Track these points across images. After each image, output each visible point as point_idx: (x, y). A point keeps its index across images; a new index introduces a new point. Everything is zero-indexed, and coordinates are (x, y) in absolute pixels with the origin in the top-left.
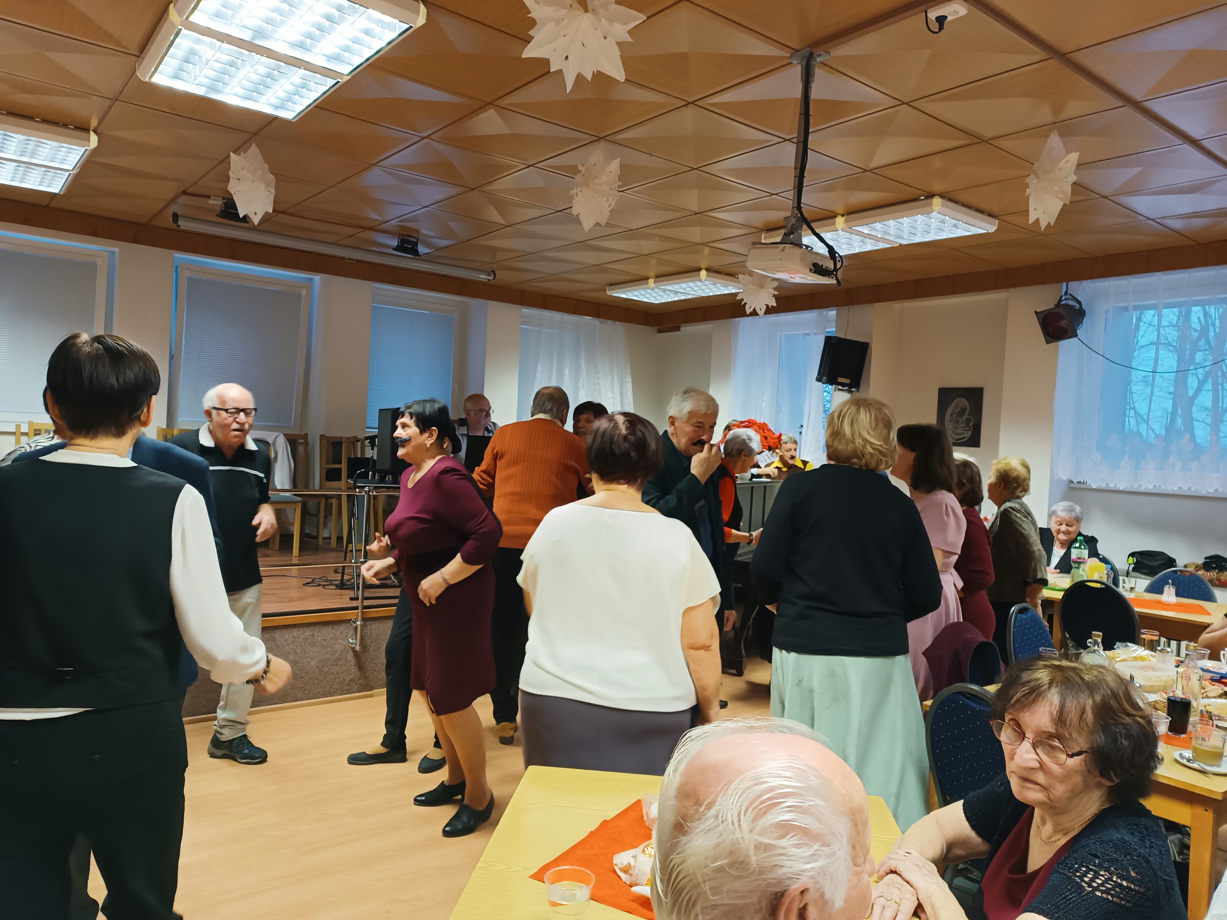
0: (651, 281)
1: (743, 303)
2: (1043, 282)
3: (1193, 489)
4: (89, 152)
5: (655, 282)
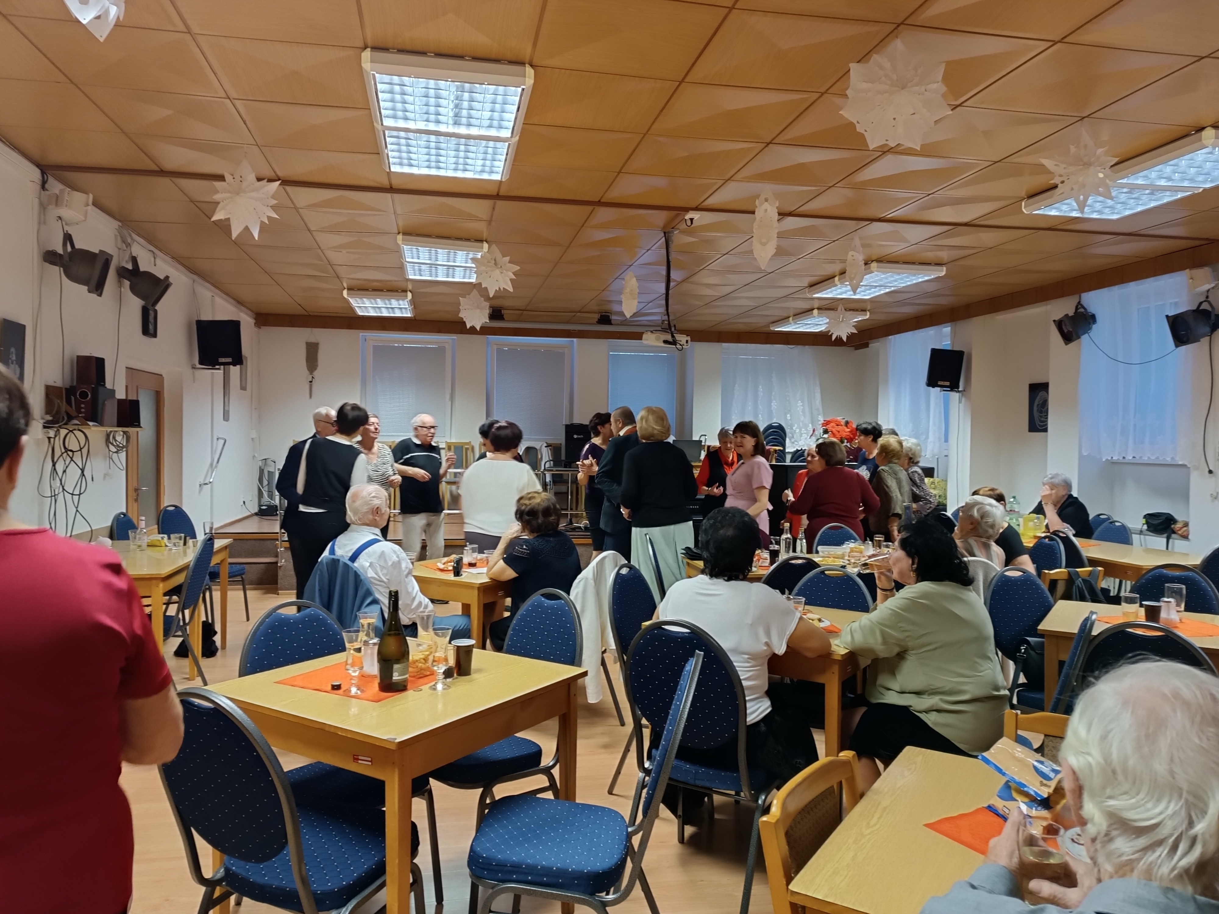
0: (791, 319)
1: (830, 333)
2: (1062, 296)
3: (1161, 458)
4: (410, 301)
5: (793, 320)
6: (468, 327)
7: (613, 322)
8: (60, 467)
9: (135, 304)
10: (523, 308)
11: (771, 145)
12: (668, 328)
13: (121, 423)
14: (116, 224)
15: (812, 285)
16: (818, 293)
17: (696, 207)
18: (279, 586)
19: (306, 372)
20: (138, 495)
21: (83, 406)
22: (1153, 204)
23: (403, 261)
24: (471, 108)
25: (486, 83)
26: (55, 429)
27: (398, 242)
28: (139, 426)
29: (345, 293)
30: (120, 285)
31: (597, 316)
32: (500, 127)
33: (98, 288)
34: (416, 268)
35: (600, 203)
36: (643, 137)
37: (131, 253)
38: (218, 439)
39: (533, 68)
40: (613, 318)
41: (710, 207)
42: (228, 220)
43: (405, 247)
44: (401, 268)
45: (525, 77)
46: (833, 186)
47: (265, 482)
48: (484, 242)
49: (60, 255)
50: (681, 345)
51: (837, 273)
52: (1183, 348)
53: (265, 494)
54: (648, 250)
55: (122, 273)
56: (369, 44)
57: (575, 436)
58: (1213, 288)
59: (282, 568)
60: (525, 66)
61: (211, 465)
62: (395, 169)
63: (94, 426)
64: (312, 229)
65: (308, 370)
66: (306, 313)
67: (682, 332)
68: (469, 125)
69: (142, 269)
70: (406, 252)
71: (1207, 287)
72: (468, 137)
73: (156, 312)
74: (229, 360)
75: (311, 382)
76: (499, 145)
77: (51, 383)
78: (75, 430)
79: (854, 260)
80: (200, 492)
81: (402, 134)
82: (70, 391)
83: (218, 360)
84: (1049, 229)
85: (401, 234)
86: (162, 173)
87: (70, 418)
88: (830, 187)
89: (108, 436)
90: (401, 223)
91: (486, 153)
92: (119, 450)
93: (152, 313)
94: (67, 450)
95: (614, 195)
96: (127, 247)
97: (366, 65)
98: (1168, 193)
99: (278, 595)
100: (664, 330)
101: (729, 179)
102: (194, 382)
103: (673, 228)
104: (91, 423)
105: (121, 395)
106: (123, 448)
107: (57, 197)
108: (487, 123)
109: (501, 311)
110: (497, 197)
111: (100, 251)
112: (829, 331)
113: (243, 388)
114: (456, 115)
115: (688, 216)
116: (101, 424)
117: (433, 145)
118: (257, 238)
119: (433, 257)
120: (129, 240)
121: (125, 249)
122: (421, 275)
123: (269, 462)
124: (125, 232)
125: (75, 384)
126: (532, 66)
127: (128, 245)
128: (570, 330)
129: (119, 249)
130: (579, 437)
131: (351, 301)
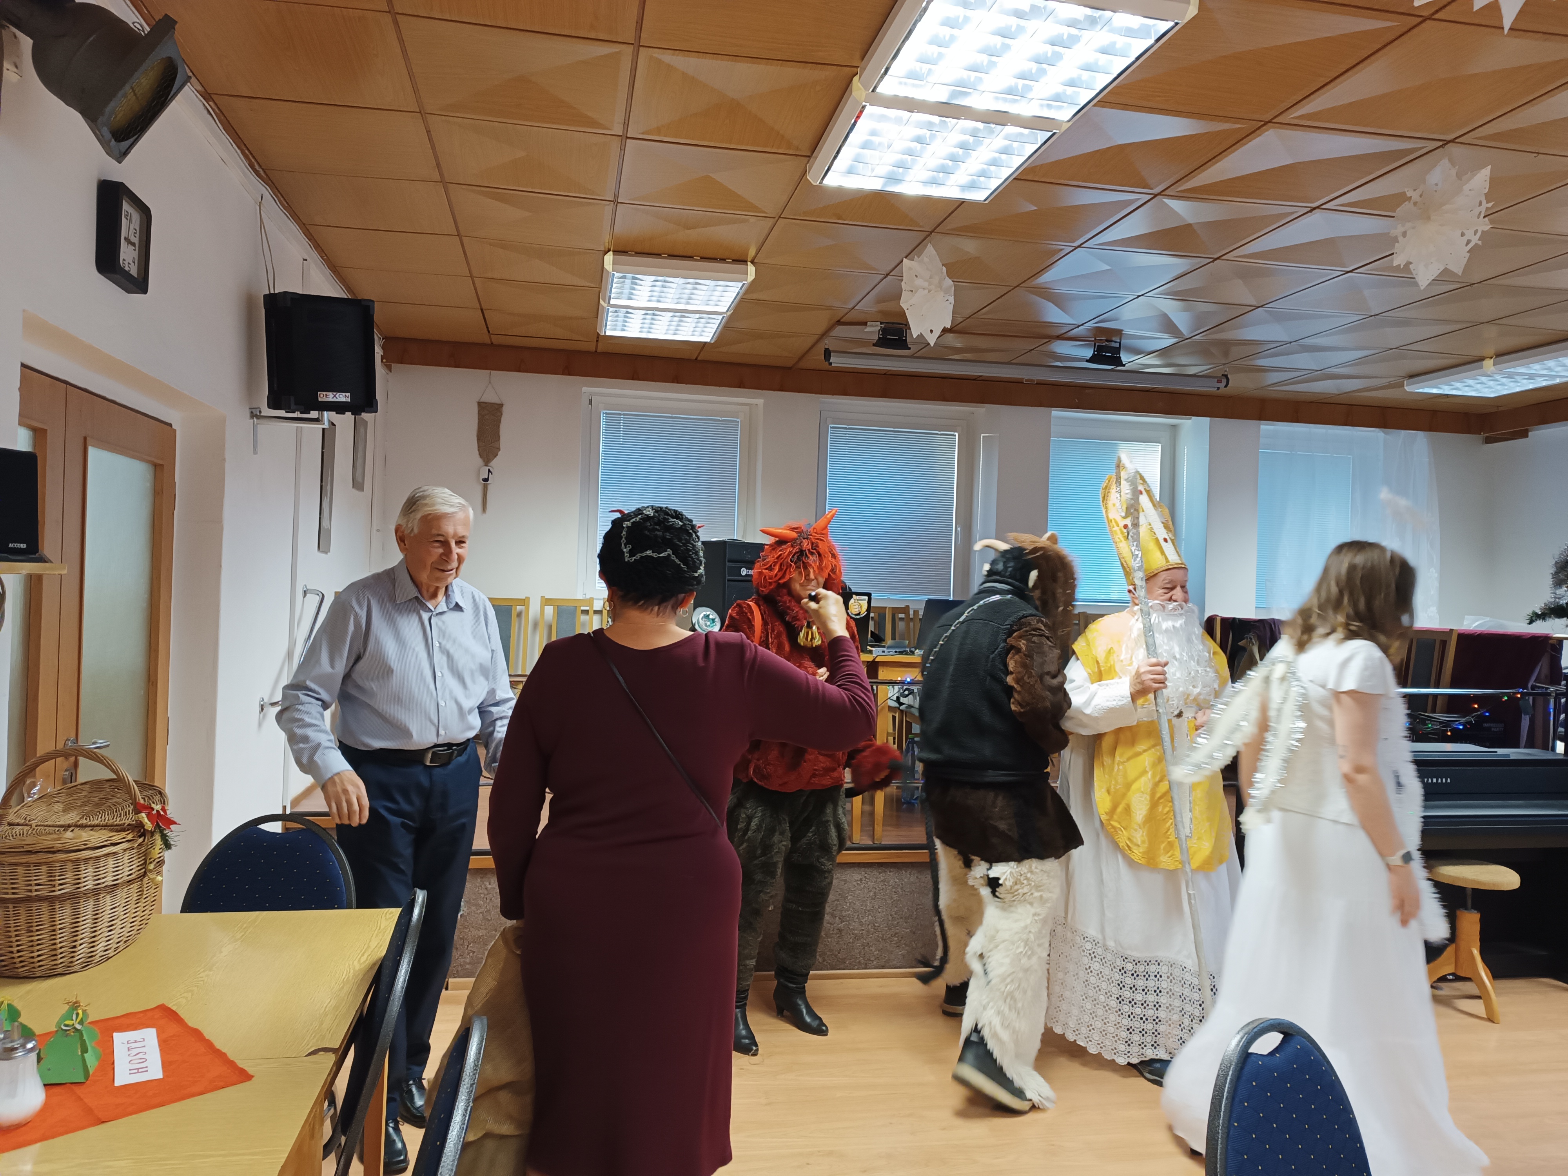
0: (1489, 363)
19: (477, 460)
28: (32, 553)
29: (609, 258)
38: (305, 593)
61: (290, 655)
65: (481, 456)
66: (487, 337)
74: (343, 397)
75: (486, 480)
83: (317, 396)
131: (612, 287)
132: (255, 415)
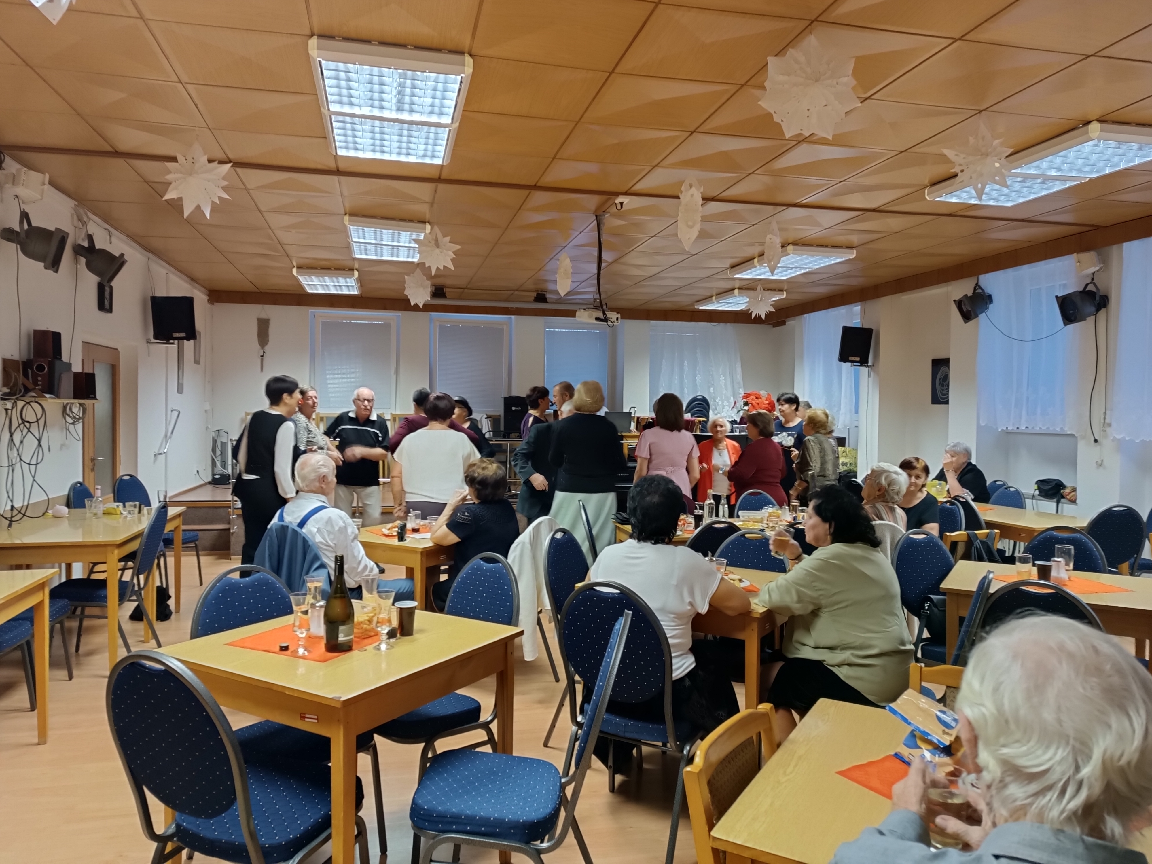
1: (750, 312)
3: (1051, 429)
4: (357, 279)
5: (715, 299)
6: (412, 304)
7: (548, 300)
8: (17, 438)
9: (91, 280)
10: (465, 287)
11: (695, 133)
12: (599, 305)
13: (77, 396)
14: (71, 203)
15: (733, 267)
16: (738, 274)
17: (626, 192)
18: (231, 551)
19: (258, 347)
20: (94, 465)
21: (39, 378)
22: (1044, 193)
23: (350, 241)
24: (413, 95)
25: (427, 71)
26: (13, 401)
27: (345, 223)
28: (95, 398)
29: (294, 271)
30: (77, 262)
31: (533, 295)
32: (441, 114)
33: (54, 264)
34: (362, 247)
35: (536, 187)
36: (576, 125)
37: (87, 231)
38: (172, 411)
39: (472, 58)
40: (549, 296)
41: (639, 192)
42: (180, 199)
43: (351, 227)
44: (348, 247)
45: (465, 66)
46: (753, 173)
47: (218, 453)
48: (427, 223)
49: (17, 232)
50: (611, 322)
51: (756, 255)
52: (1071, 326)
53: (218, 464)
54: (581, 233)
55: (78, 250)
56: (316, 32)
57: (514, 408)
58: (1098, 271)
59: (234, 535)
60: (465, 56)
61: (166, 436)
62: (341, 152)
63: (50, 398)
64: (262, 209)
65: (260, 344)
66: (257, 290)
67: (612, 310)
68: (412, 111)
69: (98, 246)
70: (352, 232)
71: (1093, 269)
72: (411, 123)
73: (111, 288)
74: (183, 335)
75: (262, 356)
76: (440, 130)
77: (8, 356)
78: (32, 402)
79: (772, 242)
80: (154, 462)
81: (348, 119)
82: (27, 365)
83: (172, 335)
84: (950, 215)
85: (348, 215)
86: (117, 154)
87: (27, 390)
88: (750, 174)
89: (65, 407)
90: (347, 205)
91: (427, 138)
92: (75, 422)
93: (107, 289)
94: (24, 421)
95: (549, 179)
96: (83, 225)
97: (313, 52)
98: (1058, 182)
99: (231, 560)
100: (596, 308)
101: (656, 166)
102: (149, 356)
103: (604, 212)
104: (47, 396)
105: (77, 368)
106: (79, 418)
107: (14, 176)
108: (429, 109)
109: (443, 289)
110: (439, 180)
111: (57, 229)
112: (749, 309)
113: (197, 362)
114: (400, 102)
115: (618, 200)
116: (58, 396)
117: (377, 129)
118: (208, 218)
119: (378, 237)
120: (85, 219)
121: (82, 227)
122: (367, 254)
123: (222, 433)
124: (81, 211)
125: (32, 357)
126: (471, 55)
127: (84, 224)
128: (508, 308)
129: (76, 227)
130: (517, 408)
131: (301, 278)
132: (149, 342)
